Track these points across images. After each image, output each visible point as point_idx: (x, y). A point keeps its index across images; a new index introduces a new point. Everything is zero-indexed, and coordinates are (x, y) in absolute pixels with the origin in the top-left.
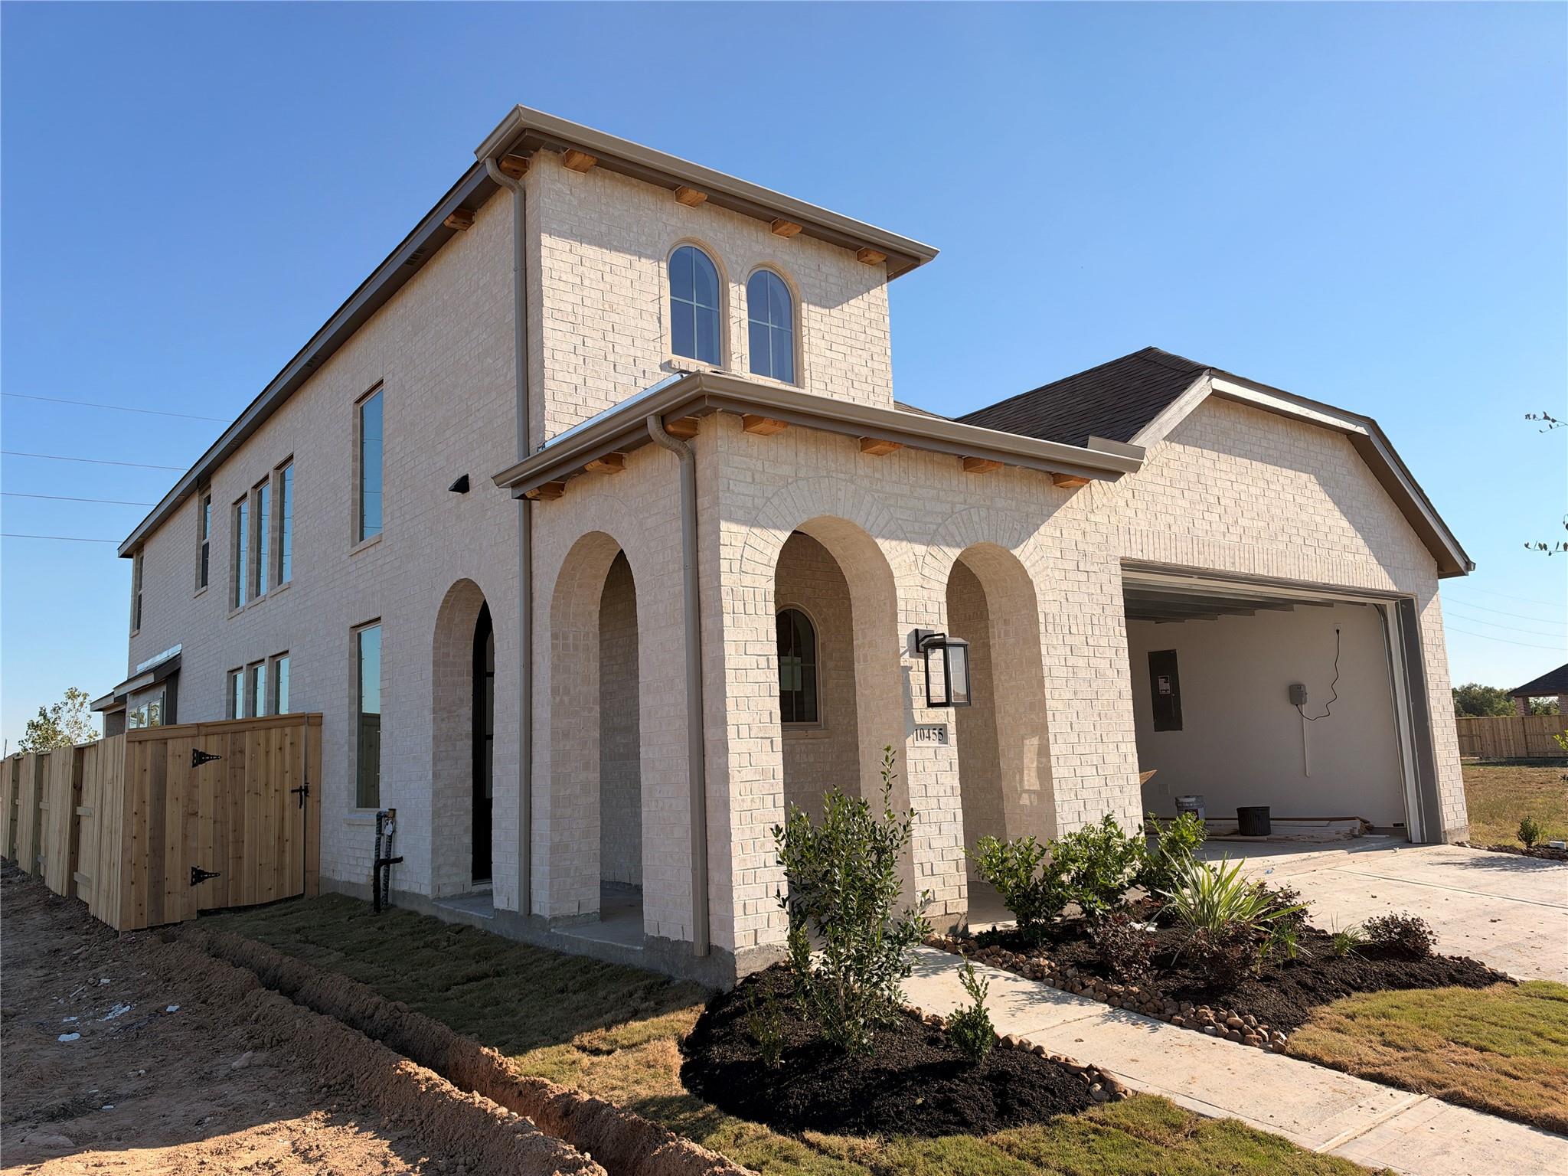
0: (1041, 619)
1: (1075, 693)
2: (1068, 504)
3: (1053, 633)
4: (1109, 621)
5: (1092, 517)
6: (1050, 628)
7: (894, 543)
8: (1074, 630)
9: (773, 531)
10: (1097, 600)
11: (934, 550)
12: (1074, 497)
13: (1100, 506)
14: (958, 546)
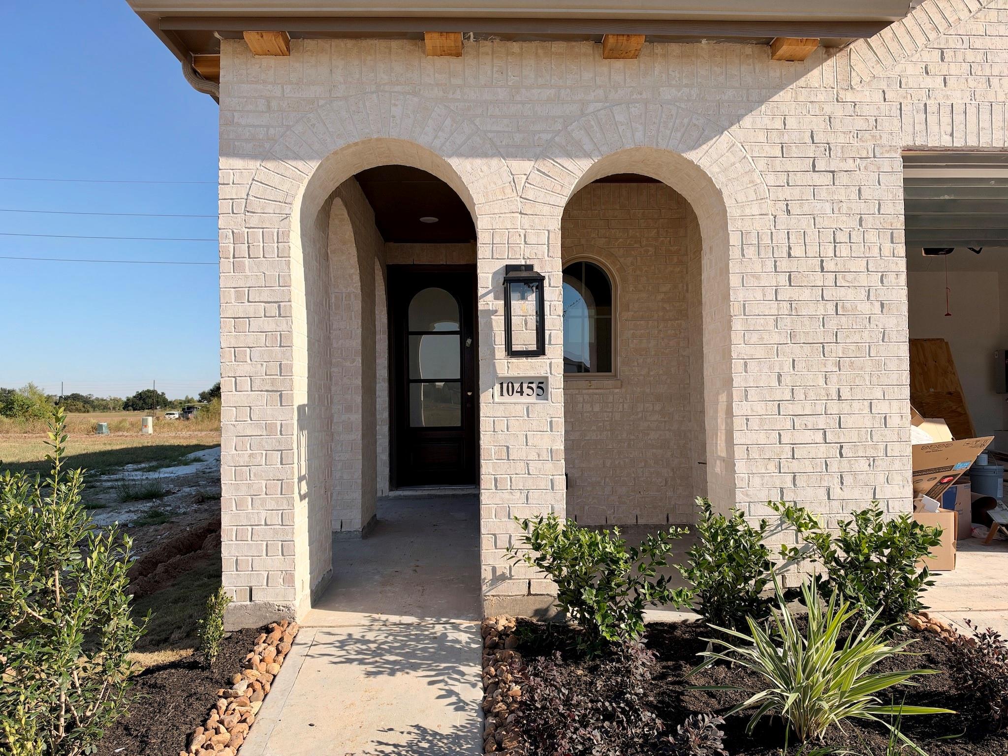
0: (734, 239)
1: (791, 336)
2: (802, 82)
3: (755, 258)
4: (872, 237)
5: (849, 96)
6: (750, 252)
7: (478, 162)
8: (797, 251)
9: (294, 163)
10: (850, 209)
11: (546, 165)
12: (816, 72)
13: (866, 79)
14: (588, 155)
